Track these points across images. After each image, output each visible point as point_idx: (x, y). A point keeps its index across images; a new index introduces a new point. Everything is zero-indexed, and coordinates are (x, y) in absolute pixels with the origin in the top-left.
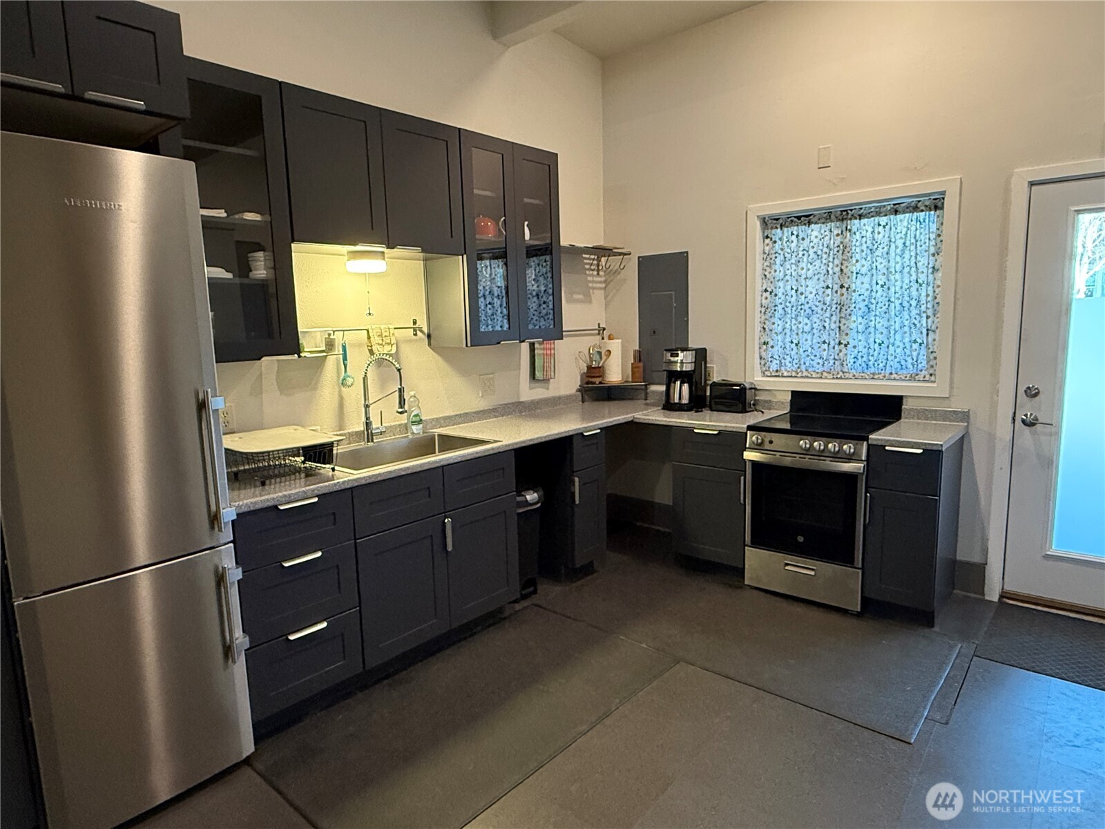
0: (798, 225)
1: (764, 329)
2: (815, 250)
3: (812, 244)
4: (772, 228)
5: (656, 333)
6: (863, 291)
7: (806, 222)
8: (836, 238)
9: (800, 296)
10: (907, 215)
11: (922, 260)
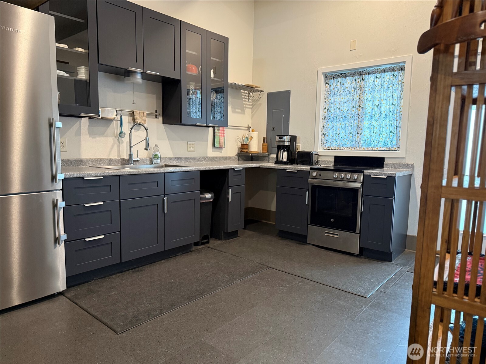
0: (341, 78)
1: (324, 127)
2: (348, 89)
3: (347, 86)
4: (329, 79)
5: (274, 130)
6: (369, 108)
7: (344, 76)
8: (358, 83)
9: (341, 112)
10: (389, 73)
11: (395, 94)
